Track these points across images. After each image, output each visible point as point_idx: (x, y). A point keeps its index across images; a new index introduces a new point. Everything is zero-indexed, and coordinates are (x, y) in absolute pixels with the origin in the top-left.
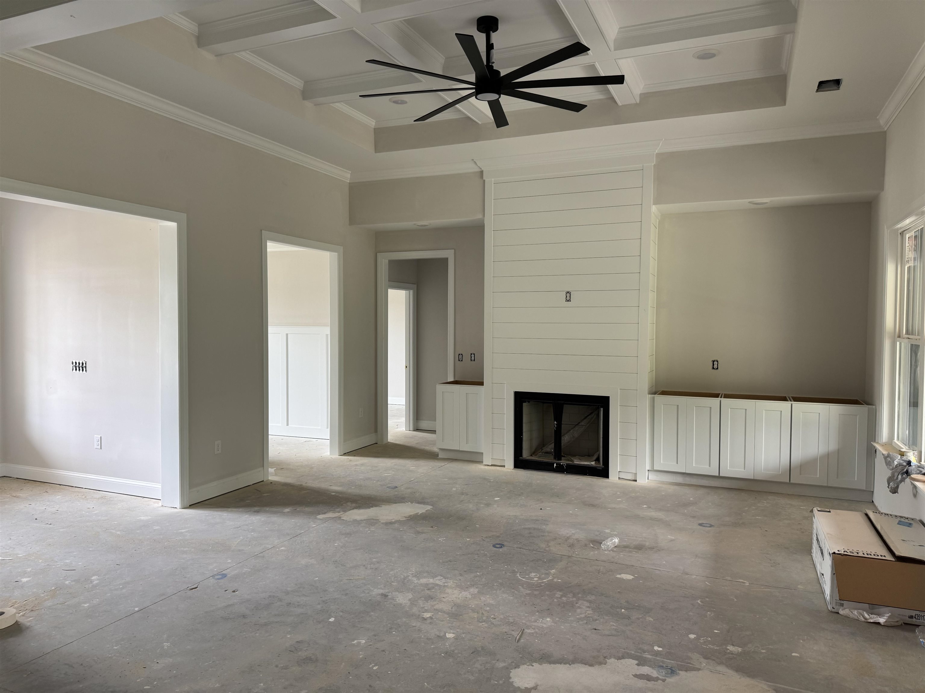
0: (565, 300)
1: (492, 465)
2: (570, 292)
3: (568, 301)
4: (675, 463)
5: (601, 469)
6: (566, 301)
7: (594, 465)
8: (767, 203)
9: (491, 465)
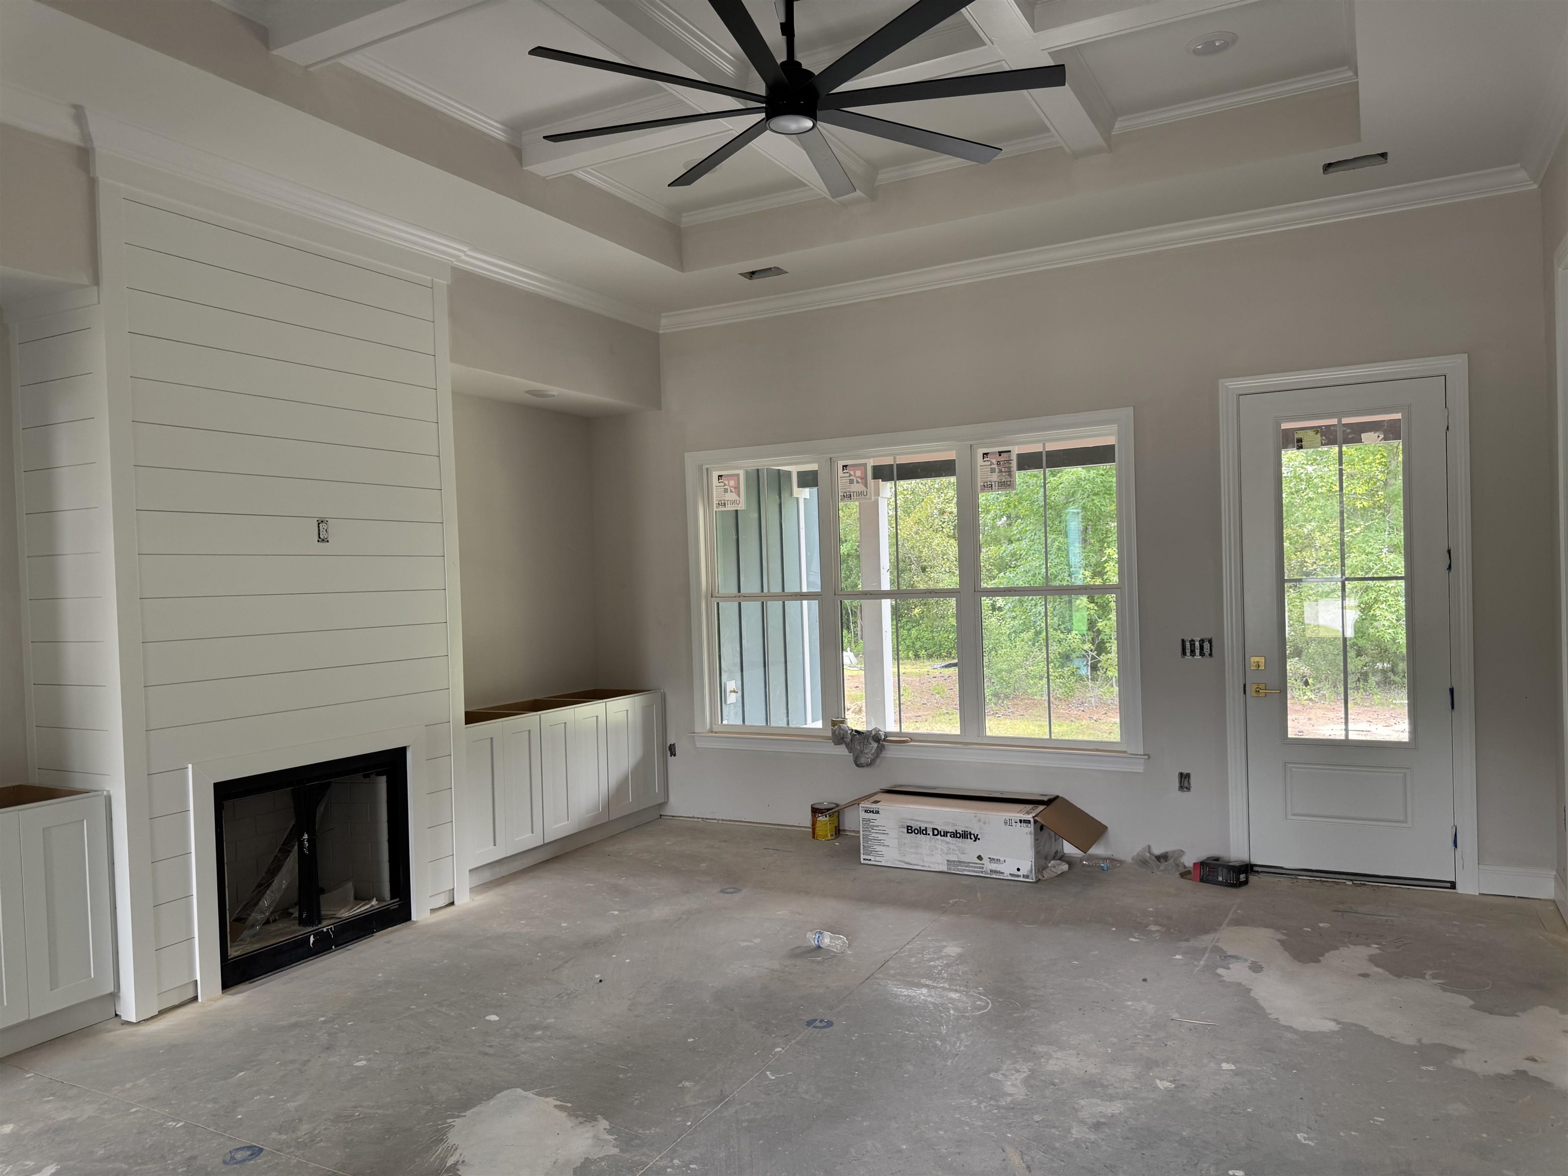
0: (317, 538)
1: (162, 1013)
2: (327, 519)
3: (323, 540)
4: (492, 847)
5: (397, 906)
6: (318, 541)
7: (377, 907)
8: (554, 396)
9: (157, 1013)
